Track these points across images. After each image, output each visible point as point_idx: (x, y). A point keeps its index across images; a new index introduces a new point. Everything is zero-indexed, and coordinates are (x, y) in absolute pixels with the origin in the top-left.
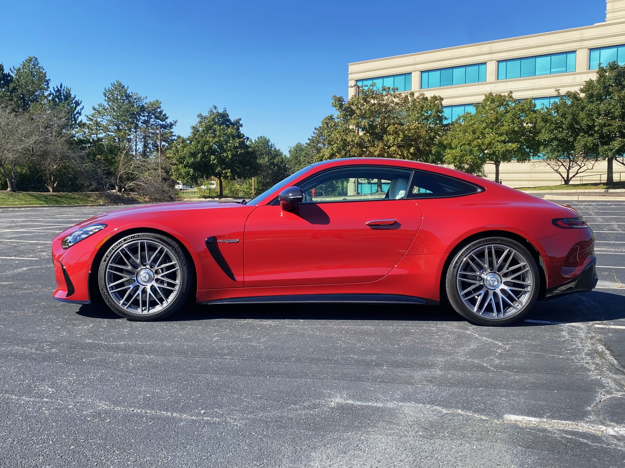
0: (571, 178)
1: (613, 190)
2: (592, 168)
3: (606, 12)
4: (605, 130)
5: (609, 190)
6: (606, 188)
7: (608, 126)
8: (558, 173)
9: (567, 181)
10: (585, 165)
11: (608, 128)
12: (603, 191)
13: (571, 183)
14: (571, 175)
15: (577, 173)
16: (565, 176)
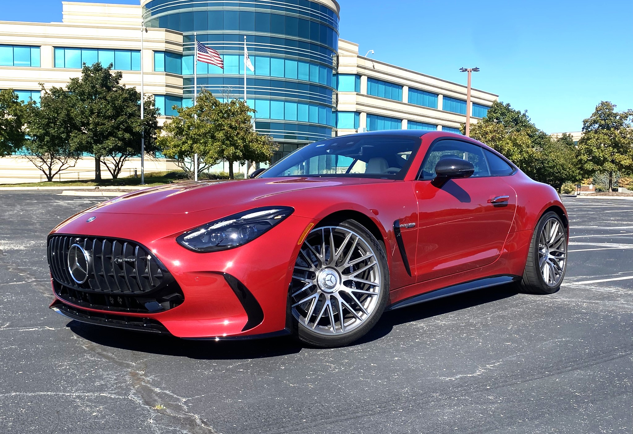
0: (54, 175)
1: (104, 187)
2: (75, 165)
3: (62, 13)
4: (98, 129)
5: (100, 187)
6: (97, 185)
7: (101, 125)
8: (41, 169)
9: (50, 178)
10: (67, 163)
11: (101, 127)
12: (94, 187)
13: (53, 180)
14: (53, 172)
15: (60, 170)
16: (48, 173)
